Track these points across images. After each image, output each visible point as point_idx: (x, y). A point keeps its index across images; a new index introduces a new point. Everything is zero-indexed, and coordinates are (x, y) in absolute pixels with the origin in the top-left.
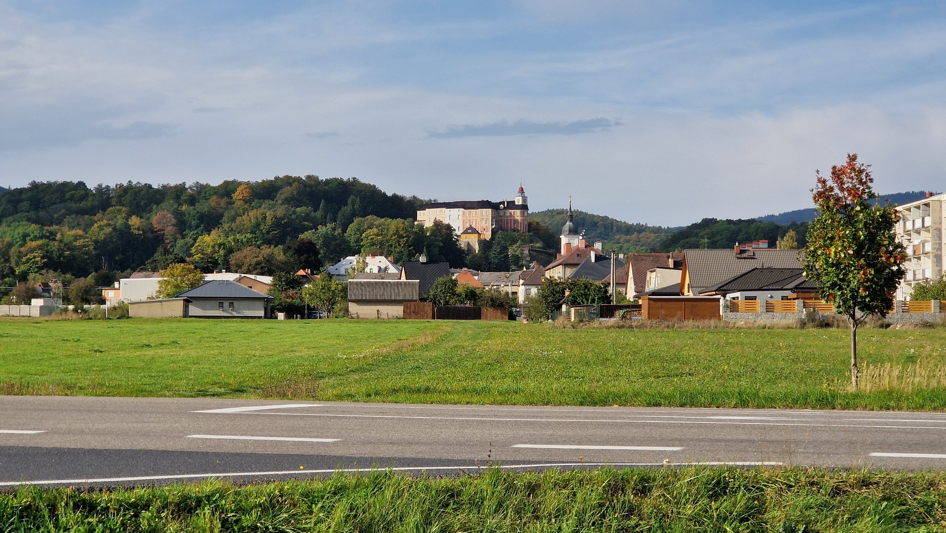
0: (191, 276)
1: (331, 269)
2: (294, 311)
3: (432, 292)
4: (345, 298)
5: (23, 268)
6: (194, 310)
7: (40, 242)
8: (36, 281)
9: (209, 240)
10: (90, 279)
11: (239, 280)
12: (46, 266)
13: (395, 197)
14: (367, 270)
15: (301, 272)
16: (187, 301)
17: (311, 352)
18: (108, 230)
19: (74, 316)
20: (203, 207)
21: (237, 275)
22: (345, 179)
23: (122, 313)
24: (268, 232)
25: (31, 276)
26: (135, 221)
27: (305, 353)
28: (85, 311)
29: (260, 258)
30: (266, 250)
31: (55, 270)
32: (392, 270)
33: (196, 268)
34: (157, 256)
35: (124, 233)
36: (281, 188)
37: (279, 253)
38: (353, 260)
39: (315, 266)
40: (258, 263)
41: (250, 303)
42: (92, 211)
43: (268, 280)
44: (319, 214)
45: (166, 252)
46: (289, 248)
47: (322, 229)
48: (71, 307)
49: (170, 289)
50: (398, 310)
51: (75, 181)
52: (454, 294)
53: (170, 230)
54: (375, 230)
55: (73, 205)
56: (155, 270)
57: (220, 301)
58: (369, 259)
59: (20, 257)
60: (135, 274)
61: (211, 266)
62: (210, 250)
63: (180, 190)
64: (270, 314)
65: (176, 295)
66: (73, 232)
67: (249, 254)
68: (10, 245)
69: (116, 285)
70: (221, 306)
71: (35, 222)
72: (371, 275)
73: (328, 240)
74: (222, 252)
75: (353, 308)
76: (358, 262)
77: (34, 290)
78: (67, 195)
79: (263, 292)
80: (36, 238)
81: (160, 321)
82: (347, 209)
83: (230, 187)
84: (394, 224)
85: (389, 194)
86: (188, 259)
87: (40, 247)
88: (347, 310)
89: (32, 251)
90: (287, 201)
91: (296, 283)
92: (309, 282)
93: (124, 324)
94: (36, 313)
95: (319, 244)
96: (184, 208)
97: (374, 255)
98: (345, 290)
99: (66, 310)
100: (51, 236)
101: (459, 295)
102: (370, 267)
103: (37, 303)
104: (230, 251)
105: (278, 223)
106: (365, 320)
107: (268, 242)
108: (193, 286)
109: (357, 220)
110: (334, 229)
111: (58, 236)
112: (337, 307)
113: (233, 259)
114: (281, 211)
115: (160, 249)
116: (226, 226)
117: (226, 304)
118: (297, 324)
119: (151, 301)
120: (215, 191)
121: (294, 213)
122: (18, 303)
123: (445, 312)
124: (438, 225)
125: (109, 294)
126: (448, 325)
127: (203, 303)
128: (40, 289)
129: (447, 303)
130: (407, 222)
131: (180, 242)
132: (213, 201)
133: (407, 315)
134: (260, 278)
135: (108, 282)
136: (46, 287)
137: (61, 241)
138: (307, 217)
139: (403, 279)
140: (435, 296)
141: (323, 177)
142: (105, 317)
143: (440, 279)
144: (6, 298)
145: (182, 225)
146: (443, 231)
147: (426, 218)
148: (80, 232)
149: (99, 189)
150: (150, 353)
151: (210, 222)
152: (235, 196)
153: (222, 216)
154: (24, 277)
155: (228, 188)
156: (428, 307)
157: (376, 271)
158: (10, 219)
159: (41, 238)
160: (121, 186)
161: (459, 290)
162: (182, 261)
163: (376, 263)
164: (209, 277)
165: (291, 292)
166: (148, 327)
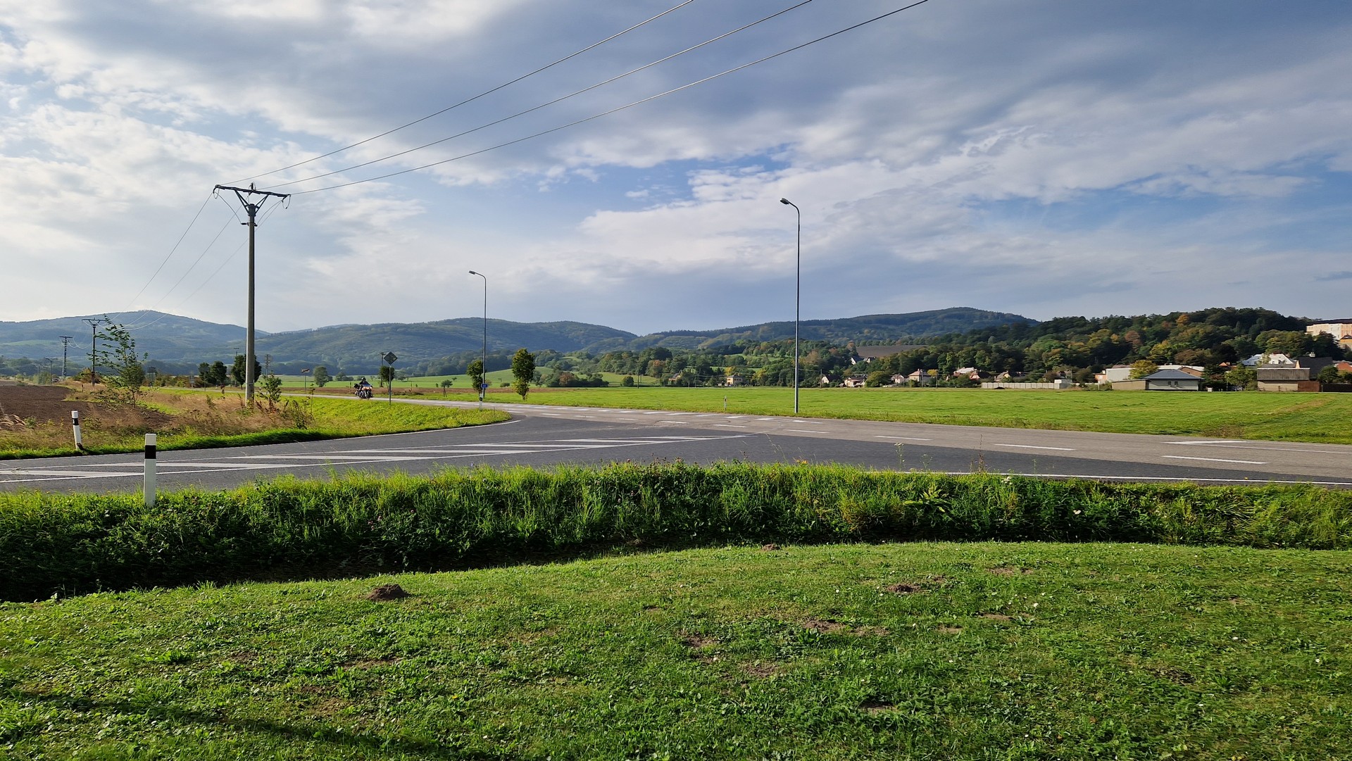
0: (1150, 367)
1: (1245, 362)
2: (1217, 387)
3: (1319, 375)
4: (1255, 379)
5: (1049, 363)
6: (1152, 386)
7: (1059, 349)
8: (1057, 370)
9: (1161, 346)
10: (1088, 369)
11: (1182, 369)
12: (1063, 362)
13: (1290, 318)
14: (1271, 362)
15: (1224, 364)
16: (1148, 381)
17: (1234, 411)
18: (1099, 342)
19: (1080, 389)
20: (1157, 328)
21: (1180, 366)
22: (1254, 309)
23: (1108, 387)
24: (1200, 341)
25: (1054, 368)
26: (1114, 337)
27: (1229, 411)
28: (1086, 386)
29: (1195, 356)
30: (1199, 352)
31: (1068, 364)
32: (1289, 362)
33: (1153, 362)
34: (1129, 356)
35: (1108, 343)
36: (1208, 315)
37: (1207, 353)
38: (1260, 356)
39: (1234, 360)
40: (1194, 359)
41: (1189, 382)
42: (1089, 332)
43: (1201, 369)
44: (1236, 330)
45: (1134, 354)
46: (1215, 350)
47: (1238, 339)
48: (1078, 384)
49: (1137, 375)
50: (1295, 386)
51: (1079, 316)
52: (1336, 376)
53: (1136, 341)
54: (1276, 338)
55: (1079, 330)
56: (1127, 364)
57: (1169, 381)
58: (1271, 356)
59: (1048, 357)
60: (1114, 366)
61: (1163, 361)
62: (1161, 352)
63: (1142, 319)
64: (1202, 388)
65: (1140, 378)
66: (1078, 344)
67: (1189, 355)
68: (1043, 351)
69: (1104, 372)
70: (1169, 383)
71: (1057, 339)
72: (1273, 365)
73: (1242, 344)
74: (1169, 353)
75: (1260, 385)
76: (1263, 357)
77: (1056, 375)
78: (1075, 324)
79: (1198, 376)
80: (1057, 348)
81: (1131, 392)
82: (1256, 326)
83: (1175, 316)
84: (1290, 335)
85: (1286, 316)
86: (1147, 357)
87: (1059, 352)
88: (1256, 386)
89: (1055, 354)
90: (1213, 322)
91: (1222, 370)
92: (1229, 369)
93: (1109, 393)
94: (1058, 387)
95: (1236, 347)
96: (1145, 329)
97: (1275, 353)
98: (1255, 373)
99: (1075, 385)
100: (1065, 346)
101: (1340, 377)
102: (1272, 360)
103: (1058, 382)
104: (1175, 352)
105: (1207, 335)
106: (1269, 392)
107: (1201, 347)
108: (1151, 372)
109: (1263, 333)
110: (1246, 338)
111: (1069, 347)
112: (1249, 384)
113: (1177, 357)
114: (1209, 328)
115: (1131, 352)
116: (1172, 338)
117: (1173, 383)
118: (1221, 395)
119: (1125, 381)
120: (1165, 318)
121: (1218, 329)
122: (1046, 382)
123: (1329, 387)
124: (1322, 333)
125: (1099, 377)
126: (1332, 396)
127: (1157, 382)
128: (1059, 374)
129: (1331, 382)
130: (1300, 333)
131: (1143, 348)
132: (1164, 324)
133: (1300, 390)
134: (1195, 368)
135: (1099, 371)
136: (1063, 374)
137: (1071, 349)
138: (1228, 331)
139: (1298, 367)
140: (1322, 377)
141: (1238, 308)
142: (1097, 390)
143: (1326, 367)
144: (1040, 379)
145: (1144, 338)
146: (1327, 339)
147: (1314, 330)
148: (1082, 344)
149: (1093, 320)
150: (1128, 409)
151: (1161, 336)
152: (1177, 321)
153: (1169, 333)
154: (1050, 368)
155: (1173, 317)
156: (1317, 384)
157: (1277, 363)
158: (1042, 337)
159: (1060, 347)
160: (1106, 318)
161: (1340, 374)
162: (1144, 358)
163: (1275, 359)
164: (1162, 367)
165: (1217, 376)
166: (1124, 395)
